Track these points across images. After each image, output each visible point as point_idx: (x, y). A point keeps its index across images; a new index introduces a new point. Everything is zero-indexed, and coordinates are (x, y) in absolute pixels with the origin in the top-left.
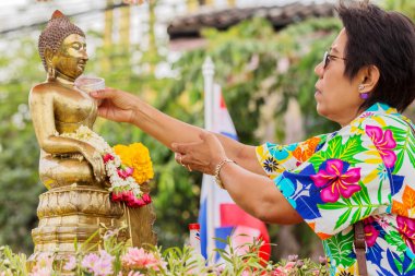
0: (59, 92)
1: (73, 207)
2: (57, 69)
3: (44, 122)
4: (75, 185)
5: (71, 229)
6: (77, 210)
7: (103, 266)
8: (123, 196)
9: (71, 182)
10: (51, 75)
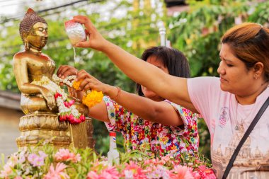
0: (30, 57)
1: (35, 125)
2: (30, 43)
3: (21, 76)
4: (37, 112)
5: (34, 138)
6: (38, 127)
7: (39, 161)
8: (67, 118)
9: (34, 111)
10: (26, 47)
